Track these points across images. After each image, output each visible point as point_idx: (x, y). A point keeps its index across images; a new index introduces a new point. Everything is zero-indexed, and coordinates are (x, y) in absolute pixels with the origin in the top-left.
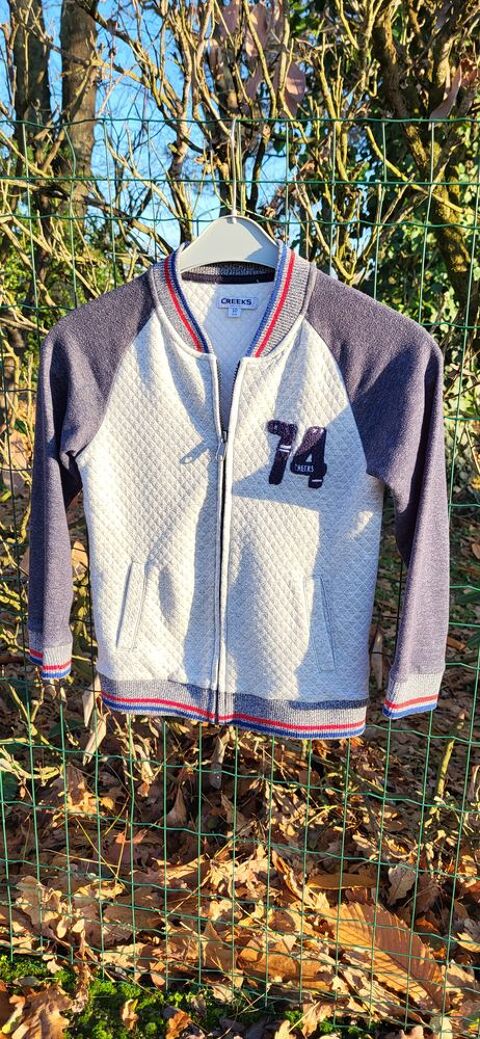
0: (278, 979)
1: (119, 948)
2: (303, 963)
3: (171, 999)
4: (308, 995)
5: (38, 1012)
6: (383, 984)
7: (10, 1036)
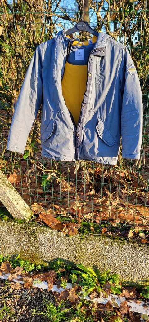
0: (129, 221)
1: (89, 214)
2: (135, 217)
3: (101, 226)
4: (136, 224)
5: (70, 227)
7: (64, 231)
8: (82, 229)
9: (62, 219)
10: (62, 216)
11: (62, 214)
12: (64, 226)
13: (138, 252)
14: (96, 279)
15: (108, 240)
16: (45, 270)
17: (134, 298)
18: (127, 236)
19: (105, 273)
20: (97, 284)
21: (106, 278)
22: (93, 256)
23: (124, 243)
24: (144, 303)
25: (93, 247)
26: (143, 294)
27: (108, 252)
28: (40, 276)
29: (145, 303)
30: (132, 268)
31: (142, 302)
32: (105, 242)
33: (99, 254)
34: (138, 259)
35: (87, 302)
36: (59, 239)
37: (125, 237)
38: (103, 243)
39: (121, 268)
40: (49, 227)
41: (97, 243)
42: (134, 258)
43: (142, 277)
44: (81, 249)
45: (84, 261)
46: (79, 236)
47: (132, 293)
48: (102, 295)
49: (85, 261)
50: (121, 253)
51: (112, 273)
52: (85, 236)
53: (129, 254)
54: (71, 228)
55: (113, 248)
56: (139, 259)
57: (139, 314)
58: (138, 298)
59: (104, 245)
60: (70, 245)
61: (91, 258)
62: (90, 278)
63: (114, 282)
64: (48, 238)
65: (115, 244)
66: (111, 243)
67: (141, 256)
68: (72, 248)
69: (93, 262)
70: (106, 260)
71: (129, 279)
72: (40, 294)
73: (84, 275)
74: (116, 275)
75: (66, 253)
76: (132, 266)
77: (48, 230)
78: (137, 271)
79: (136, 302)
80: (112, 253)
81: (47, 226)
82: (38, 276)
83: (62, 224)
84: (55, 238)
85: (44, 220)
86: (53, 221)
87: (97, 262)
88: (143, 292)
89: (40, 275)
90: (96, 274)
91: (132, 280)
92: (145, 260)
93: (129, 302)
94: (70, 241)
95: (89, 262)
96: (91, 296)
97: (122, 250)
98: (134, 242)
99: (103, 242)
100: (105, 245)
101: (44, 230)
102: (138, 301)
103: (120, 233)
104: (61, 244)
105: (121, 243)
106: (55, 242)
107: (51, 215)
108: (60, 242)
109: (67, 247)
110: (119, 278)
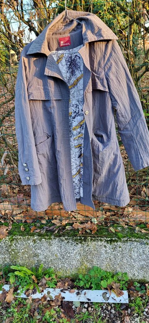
0: (56, 216)
1: (18, 215)
3: (32, 225)
6: (81, 215)
8: (12, 231)
13: (65, 245)
14: (33, 277)
17: (69, 288)
25: (24, 246)
27: (39, 249)
30: (64, 260)
31: (76, 290)
34: (67, 251)
38: (32, 242)
41: (26, 242)
42: (63, 251)
43: (74, 267)
44: (13, 250)
46: (8, 238)
47: (67, 284)
49: (20, 261)
50: (50, 248)
53: (58, 248)
55: (42, 244)
61: (24, 257)
65: (43, 241)
66: (39, 240)
67: (69, 248)
68: (5, 251)
69: (27, 261)
70: (38, 257)
78: (69, 262)
80: (42, 250)
88: (77, 281)
92: (73, 251)
93: (64, 292)
95: (23, 261)
97: (50, 245)
98: (60, 236)
102: (72, 290)
105: (48, 239)
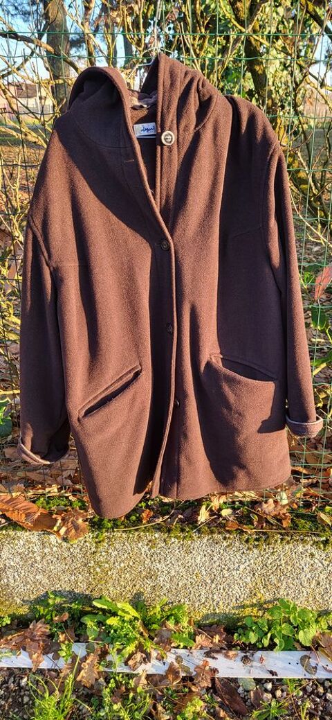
3: (140, 505)
7: (58, 532)
8: (96, 520)
9: (48, 503)
10: (48, 497)
11: (49, 492)
12: (56, 520)
13: (222, 552)
14: (138, 624)
15: (157, 535)
16: (21, 623)
17: (222, 648)
18: (197, 521)
19: (158, 606)
20: (141, 634)
21: (159, 617)
22: (128, 575)
23: (190, 537)
24: (243, 654)
25: (126, 555)
26: (240, 635)
27: (160, 562)
28: (11, 640)
29: (246, 653)
30: (214, 586)
31: (239, 652)
32: (150, 541)
33: (140, 568)
34: (223, 566)
35: (122, 677)
36: (46, 550)
37: (192, 524)
38: (148, 545)
39: (191, 589)
40: (20, 526)
41: (134, 546)
42: (215, 565)
43: (234, 600)
44: (99, 564)
45: (108, 590)
46: (91, 536)
47: (217, 639)
48: (154, 654)
49: (111, 589)
50: (187, 558)
51: (172, 603)
52: (106, 534)
53: (204, 559)
54: (72, 523)
55: (169, 551)
56: (225, 566)
57: (235, 680)
58: (231, 646)
59: (149, 547)
60: (73, 560)
61: (122, 579)
62: (126, 624)
63: (177, 622)
64: (21, 551)
65: (173, 543)
66: (165, 541)
67: (230, 559)
68: (79, 565)
69: (128, 588)
70: (156, 579)
71: (209, 609)
72: (13, 682)
73: (112, 621)
74: (180, 607)
75: (66, 579)
76: (212, 582)
77: (19, 533)
78: (224, 590)
79: (227, 656)
80: (168, 562)
81: (14, 525)
82: (7, 640)
83: (51, 514)
84: (36, 550)
85: (8, 511)
86: (29, 511)
87: (138, 586)
88: (240, 630)
89: (10, 637)
90: (137, 611)
91: (214, 610)
92: (237, 565)
93: (214, 658)
94: (71, 550)
95: (119, 589)
96: (130, 663)
97: (188, 552)
98: (212, 532)
99: (146, 542)
100: (152, 547)
101: (8, 535)
102: (231, 653)
103: (182, 517)
104: (52, 562)
105: (184, 538)
106: (39, 558)
107: (22, 498)
108: (49, 557)
109: (66, 565)
110: (188, 611)
